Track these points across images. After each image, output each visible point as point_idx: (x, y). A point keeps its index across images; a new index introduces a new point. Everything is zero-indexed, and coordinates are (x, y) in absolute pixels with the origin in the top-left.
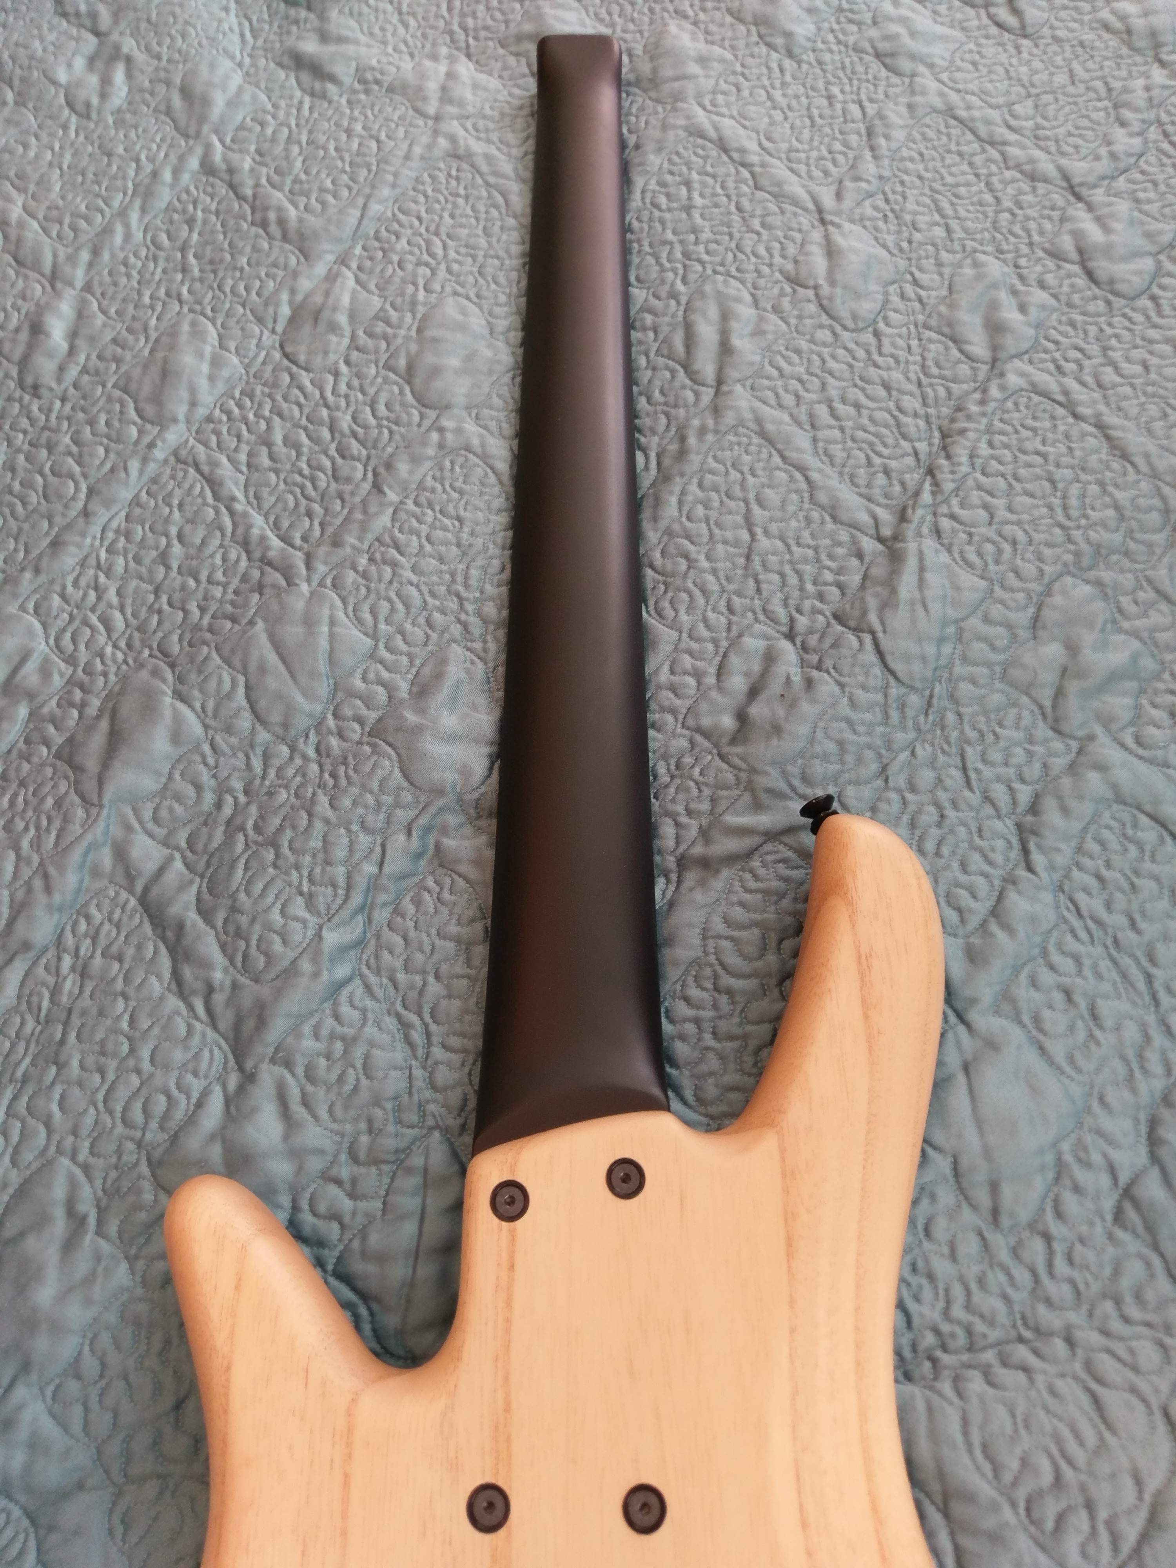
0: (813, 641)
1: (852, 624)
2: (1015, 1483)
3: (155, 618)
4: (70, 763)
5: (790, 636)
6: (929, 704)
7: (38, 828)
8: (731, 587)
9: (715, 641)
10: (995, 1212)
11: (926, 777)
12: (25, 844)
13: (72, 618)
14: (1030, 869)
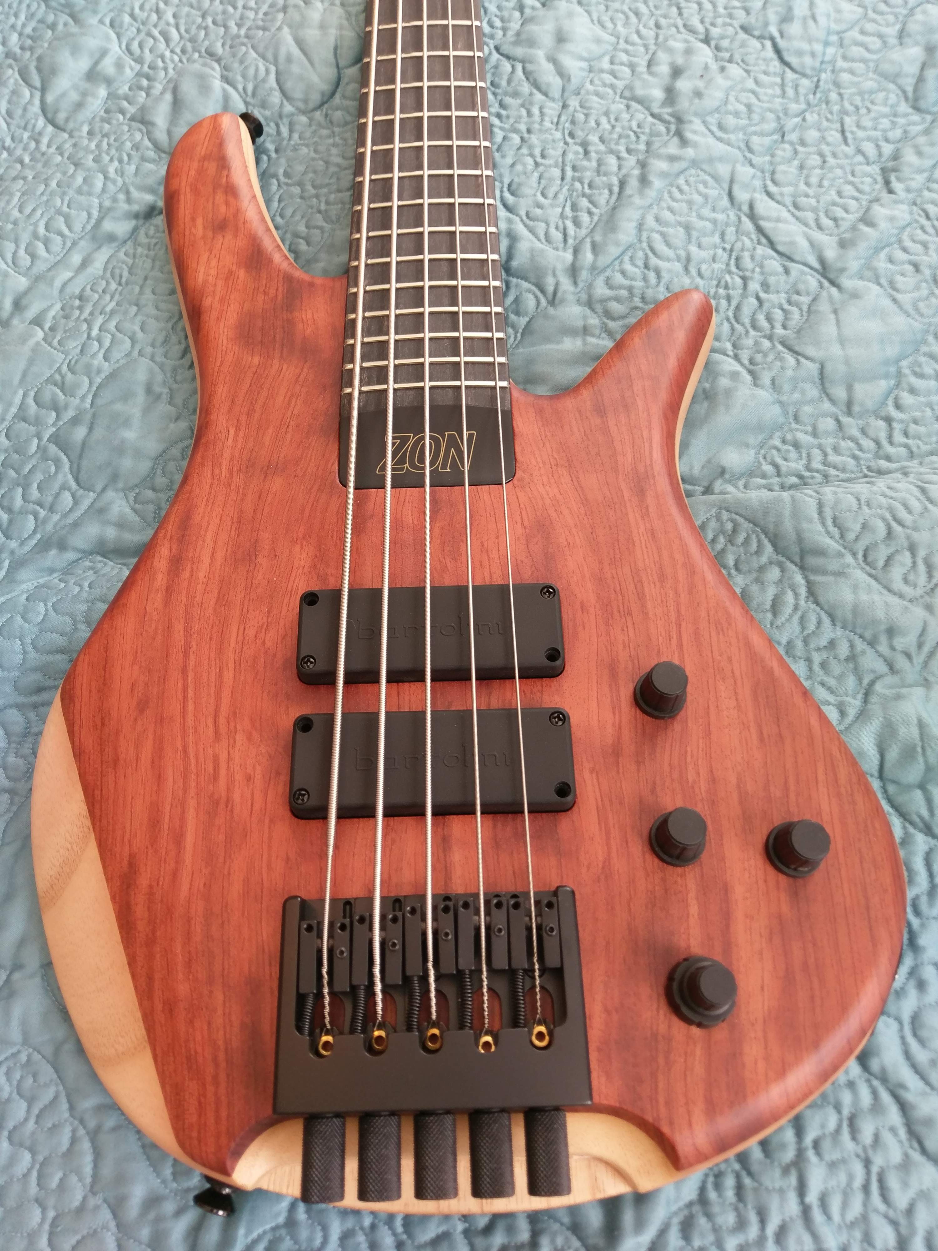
0: (725, 43)
1: (757, 33)
2: (857, 539)
3: (203, 33)
4: (144, 122)
5: (706, 40)
6: (817, 87)
7: (120, 161)
8: (658, 12)
9: (646, 46)
10: (849, 404)
11: (812, 135)
12: (111, 170)
13: (139, 31)
14: (891, 192)
